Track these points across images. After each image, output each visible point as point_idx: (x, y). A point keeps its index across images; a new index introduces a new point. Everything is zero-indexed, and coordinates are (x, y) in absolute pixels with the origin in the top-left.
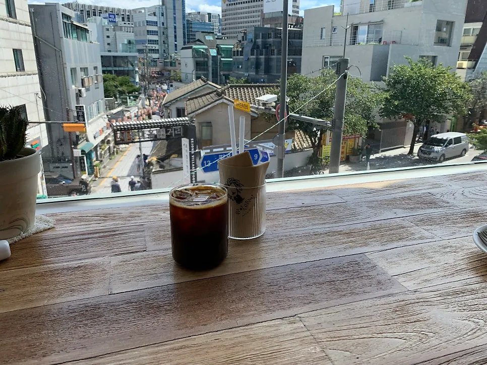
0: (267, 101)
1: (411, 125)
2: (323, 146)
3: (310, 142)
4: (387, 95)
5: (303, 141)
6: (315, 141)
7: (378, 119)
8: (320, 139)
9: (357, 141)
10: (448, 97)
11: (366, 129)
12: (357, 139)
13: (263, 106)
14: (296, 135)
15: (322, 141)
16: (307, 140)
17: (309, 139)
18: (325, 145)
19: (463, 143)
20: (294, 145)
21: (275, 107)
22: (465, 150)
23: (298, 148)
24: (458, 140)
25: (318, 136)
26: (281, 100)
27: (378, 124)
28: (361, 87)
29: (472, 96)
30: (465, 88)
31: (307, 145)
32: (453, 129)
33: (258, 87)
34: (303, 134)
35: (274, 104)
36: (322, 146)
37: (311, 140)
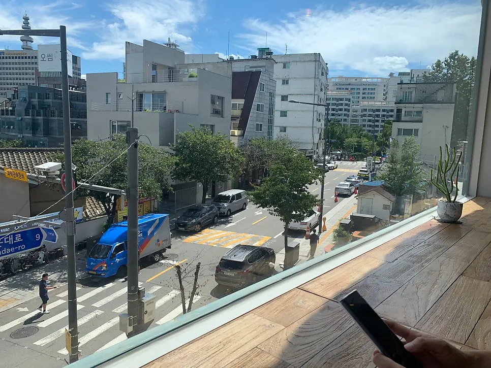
0: (49, 170)
1: (200, 185)
2: (119, 212)
3: (103, 208)
4: (176, 159)
5: (96, 207)
6: (110, 207)
7: (171, 182)
8: (114, 204)
9: (152, 204)
10: (227, 160)
11: (160, 192)
12: (152, 202)
13: (44, 174)
14: (87, 202)
15: (117, 207)
16: (100, 207)
17: (102, 205)
18: (120, 210)
19: (243, 198)
20: (86, 212)
21: (59, 176)
22: (246, 204)
23: (90, 216)
24: (239, 196)
25: (113, 201)
26: (66, 168)
27: (172, 186)
28: (152, 152)
29: (244, 159)
30: (239, 152)
31: (101, 211)
32: (235, 187)
33: (37, 151)
34: (95, 200)
35: (58, 173)
36: (117, 211)
37: (105, 206)
